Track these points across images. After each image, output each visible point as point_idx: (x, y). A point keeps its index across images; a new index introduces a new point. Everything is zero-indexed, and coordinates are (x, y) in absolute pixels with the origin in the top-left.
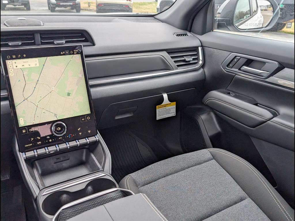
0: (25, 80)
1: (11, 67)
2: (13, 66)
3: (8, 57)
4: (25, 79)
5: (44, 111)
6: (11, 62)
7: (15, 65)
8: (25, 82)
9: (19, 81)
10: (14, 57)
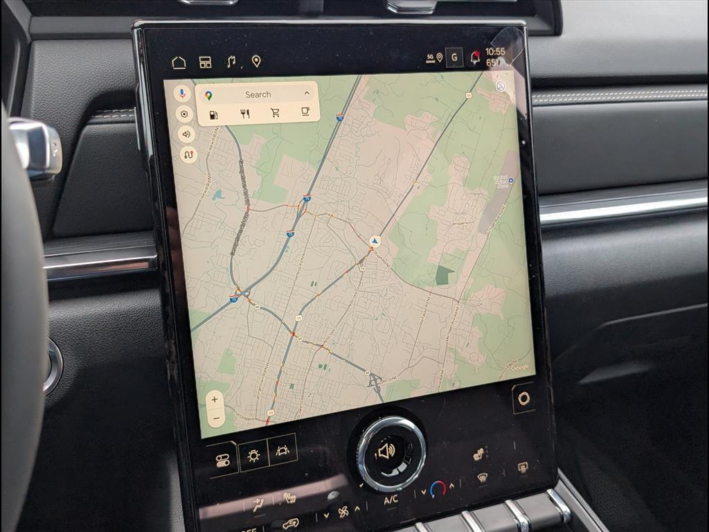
0: (246, 194)
1: (184, 114)
2: (195, 111)
3: (179, 63)
4: (244, 186)
5: (323, 356)
6: (187, 91)
7: (204, 109)
8: (247, 201)
9: (218, 194)
10: (205, 63)
